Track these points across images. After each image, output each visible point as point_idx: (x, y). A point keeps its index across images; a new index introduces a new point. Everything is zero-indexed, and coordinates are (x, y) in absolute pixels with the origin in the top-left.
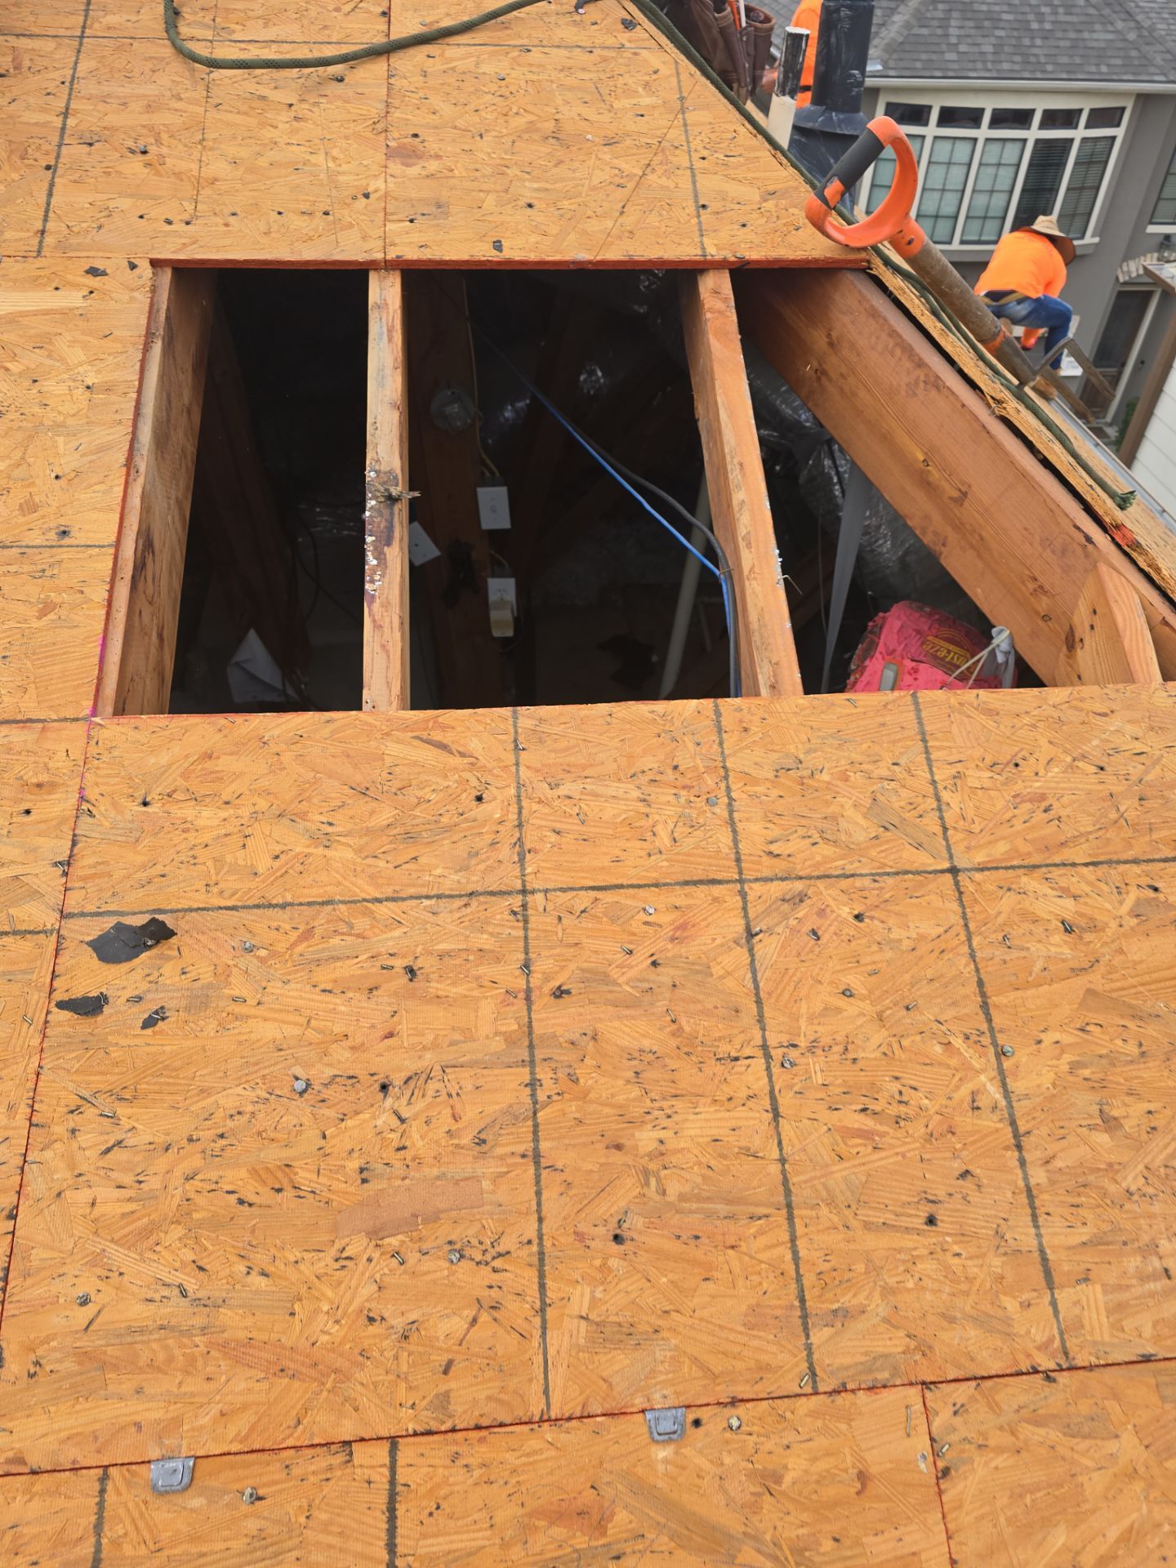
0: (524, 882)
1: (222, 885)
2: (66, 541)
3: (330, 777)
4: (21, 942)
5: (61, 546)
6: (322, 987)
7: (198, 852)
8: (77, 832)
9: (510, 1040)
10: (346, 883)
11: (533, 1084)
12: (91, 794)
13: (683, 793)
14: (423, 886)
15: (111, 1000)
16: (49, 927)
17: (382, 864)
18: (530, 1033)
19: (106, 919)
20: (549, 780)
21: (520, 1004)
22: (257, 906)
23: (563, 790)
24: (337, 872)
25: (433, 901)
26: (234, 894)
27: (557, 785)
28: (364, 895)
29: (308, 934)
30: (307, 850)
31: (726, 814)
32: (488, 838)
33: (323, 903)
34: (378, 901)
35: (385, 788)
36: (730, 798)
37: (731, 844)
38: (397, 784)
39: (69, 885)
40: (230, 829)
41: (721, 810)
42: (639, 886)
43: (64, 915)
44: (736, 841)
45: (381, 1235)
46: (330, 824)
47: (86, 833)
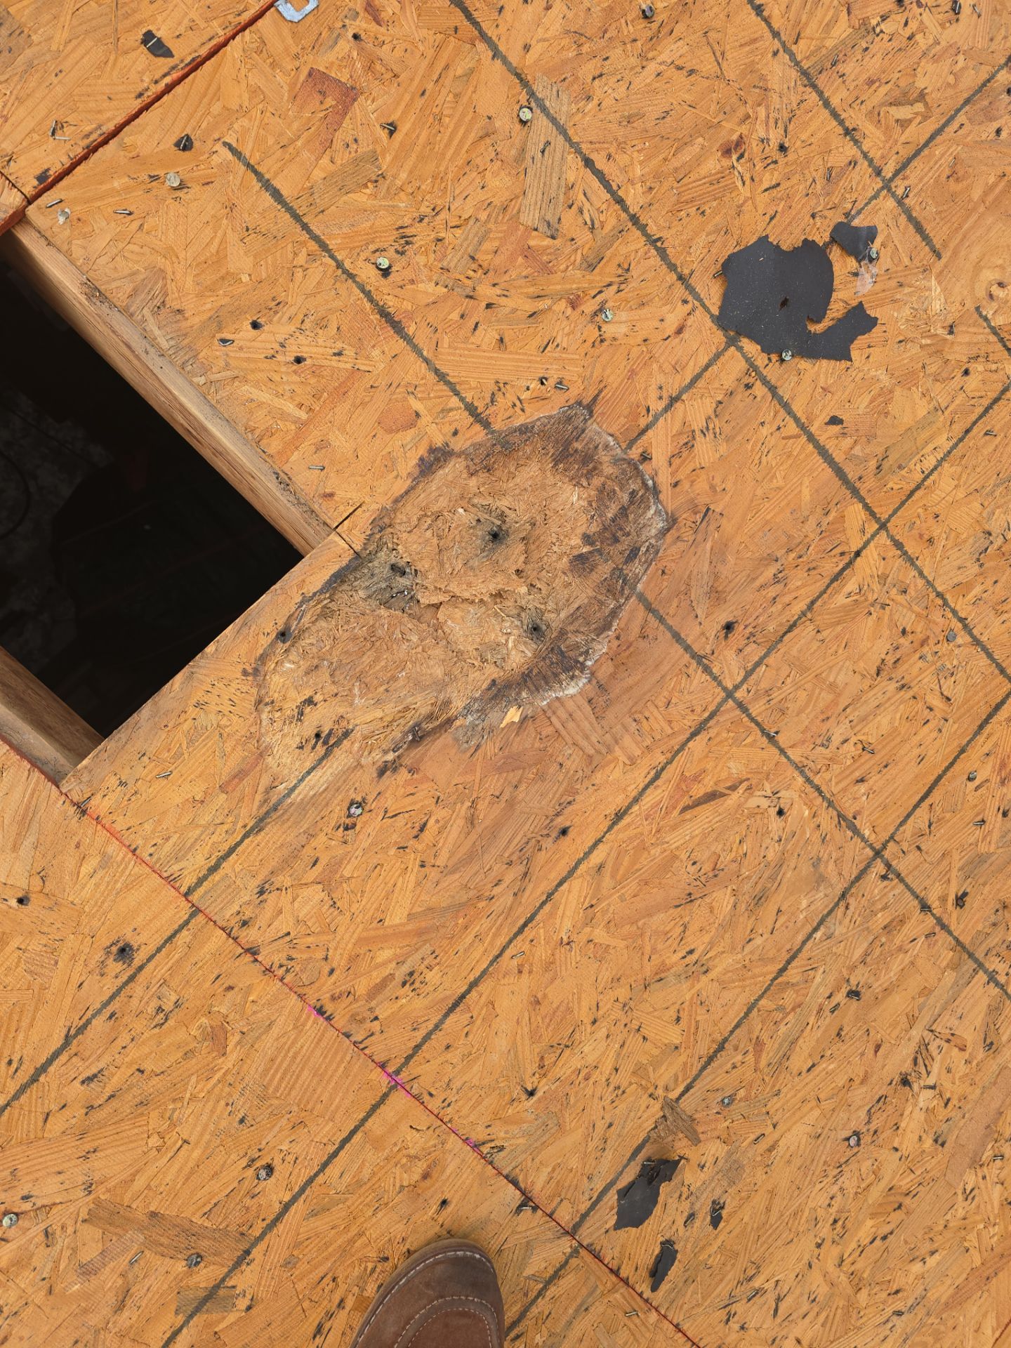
0: (871, 846)
1: (661, 1084)
2: (139, 959)
3: (650, 915)
4: (561, 1282)
5: (141, 968)
6: (804, 1070)
7: (615, 1081)
8: (505, 1173)
9: (955, 966)
10: (748, 982)
11: (992, 978)
12: (479, 1134)
13: (926, 649)
14: (803, 926)
15: (673, 1238)
16: (569, 1250)
17: (758, 941)
18: (963, 947)
19: (605, 1199)
20: (819, 741)
21: (942, 936)
22: (704, 1068)
23: (836, 740)
24: (733, 981)
25: (822, 929)
26: (676, 1080)
27: (829, 740)
28: (771, 977)
29: (759, 1045)
30: (694, 991)
31: (968, 639)
32: (816, 838)
33: (747, 1014)
34: (782, 970)
35: (703, 879)
36: (962, 620)
37: (989, 662)
38: (707, 867)
39: (548, 1211)
40: (620, 1039)
41: (963, 638)
42: (952, 764)
43: (571, 1233)
44: (990, 655)
45: (978, 1159)
46: (691, 952)
47: (514, 1164)
